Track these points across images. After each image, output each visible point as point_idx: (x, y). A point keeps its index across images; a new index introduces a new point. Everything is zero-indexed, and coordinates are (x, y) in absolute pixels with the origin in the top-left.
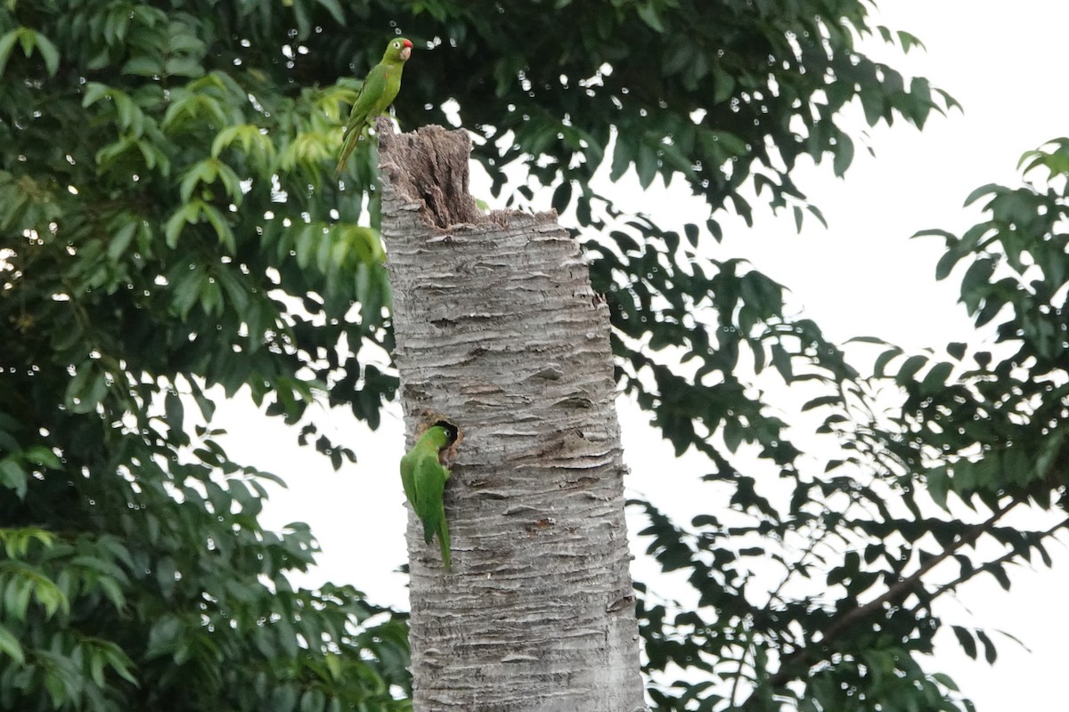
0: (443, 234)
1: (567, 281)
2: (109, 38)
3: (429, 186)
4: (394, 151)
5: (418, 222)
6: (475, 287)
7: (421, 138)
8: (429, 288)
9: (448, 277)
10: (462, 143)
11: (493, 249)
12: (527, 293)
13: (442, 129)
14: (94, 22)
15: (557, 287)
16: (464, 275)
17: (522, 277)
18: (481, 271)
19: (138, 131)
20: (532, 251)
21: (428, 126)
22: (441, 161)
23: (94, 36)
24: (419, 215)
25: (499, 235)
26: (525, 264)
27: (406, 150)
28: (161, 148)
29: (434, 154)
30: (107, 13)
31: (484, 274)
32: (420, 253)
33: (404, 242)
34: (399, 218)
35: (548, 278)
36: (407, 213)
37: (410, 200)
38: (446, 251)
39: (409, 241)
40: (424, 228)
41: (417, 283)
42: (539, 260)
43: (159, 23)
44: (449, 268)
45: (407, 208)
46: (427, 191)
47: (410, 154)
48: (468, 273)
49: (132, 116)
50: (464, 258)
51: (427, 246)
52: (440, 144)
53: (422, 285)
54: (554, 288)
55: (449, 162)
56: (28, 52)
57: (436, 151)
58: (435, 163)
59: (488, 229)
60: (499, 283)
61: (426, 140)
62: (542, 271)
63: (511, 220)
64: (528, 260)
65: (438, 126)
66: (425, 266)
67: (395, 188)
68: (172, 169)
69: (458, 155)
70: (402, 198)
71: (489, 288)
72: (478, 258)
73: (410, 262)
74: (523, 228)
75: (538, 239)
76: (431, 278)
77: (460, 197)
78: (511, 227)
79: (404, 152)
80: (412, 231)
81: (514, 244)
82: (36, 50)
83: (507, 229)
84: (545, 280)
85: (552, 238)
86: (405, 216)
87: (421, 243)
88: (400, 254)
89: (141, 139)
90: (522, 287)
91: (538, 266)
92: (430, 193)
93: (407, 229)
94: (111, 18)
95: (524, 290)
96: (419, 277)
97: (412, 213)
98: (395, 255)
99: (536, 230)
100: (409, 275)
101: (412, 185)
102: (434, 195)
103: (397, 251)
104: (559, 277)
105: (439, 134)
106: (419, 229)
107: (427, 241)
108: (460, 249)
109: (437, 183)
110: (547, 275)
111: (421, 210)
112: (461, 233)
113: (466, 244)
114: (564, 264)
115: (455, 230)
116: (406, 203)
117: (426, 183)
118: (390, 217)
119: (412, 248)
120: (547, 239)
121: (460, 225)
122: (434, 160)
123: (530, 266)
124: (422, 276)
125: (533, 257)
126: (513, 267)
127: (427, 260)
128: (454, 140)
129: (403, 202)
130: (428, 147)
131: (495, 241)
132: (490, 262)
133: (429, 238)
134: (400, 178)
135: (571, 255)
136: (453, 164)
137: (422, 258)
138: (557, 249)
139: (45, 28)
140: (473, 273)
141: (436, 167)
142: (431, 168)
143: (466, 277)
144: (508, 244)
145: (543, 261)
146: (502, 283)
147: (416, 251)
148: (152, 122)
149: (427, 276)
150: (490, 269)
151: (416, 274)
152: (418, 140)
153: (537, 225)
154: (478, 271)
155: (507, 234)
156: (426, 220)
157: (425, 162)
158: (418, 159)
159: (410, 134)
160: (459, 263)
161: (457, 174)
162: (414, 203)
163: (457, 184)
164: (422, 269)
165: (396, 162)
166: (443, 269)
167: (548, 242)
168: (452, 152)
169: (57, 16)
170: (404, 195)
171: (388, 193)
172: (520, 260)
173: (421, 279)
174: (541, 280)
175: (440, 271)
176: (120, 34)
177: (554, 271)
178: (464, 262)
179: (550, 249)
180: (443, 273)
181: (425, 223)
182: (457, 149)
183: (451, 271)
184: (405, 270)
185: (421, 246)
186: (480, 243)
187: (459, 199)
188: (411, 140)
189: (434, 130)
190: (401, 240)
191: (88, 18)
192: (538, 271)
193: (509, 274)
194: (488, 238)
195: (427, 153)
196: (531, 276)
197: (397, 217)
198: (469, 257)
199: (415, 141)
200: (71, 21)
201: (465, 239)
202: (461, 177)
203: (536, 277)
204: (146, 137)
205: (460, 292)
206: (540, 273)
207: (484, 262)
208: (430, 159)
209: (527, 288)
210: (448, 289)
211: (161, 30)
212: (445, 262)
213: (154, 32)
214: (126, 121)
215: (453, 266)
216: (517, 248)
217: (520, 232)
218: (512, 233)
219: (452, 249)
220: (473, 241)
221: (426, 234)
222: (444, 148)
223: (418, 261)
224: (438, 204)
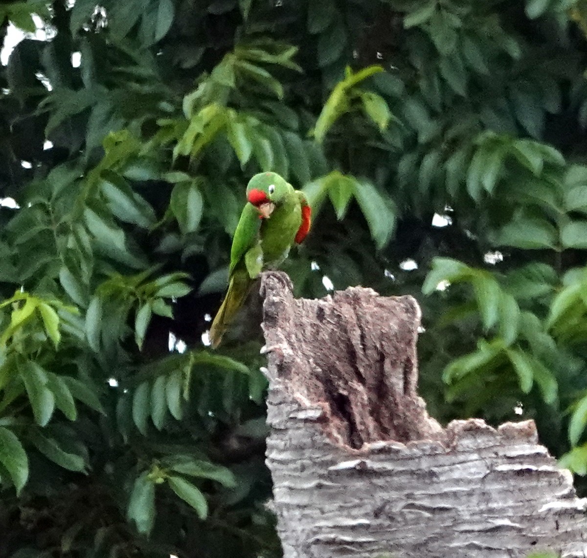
0: (353, 457)
1: (550, 535)
2: (473, 191)
3: (346, 383)
4: (290, 326)
5: (318, 438)
6: (403, 542)
7: (336, 307)
8: (331, 542)
9: (361, 526)
10: (404, 316)
11: (433, 482)
12: (486, 552)
13: (373, 293)
14: (453, 165)
15: (534, 543)
16: (387, 523)
17: (476, 528)
18: (412, 516)
19: (511, 334)
20: (494, 487)
21: (351, 288)
22: (369, 344)
23: (452, 188)
24: (318, 426)
25: (442, 460)
26: (483, 507)
27: (313, 325)
28: (546, 361)
29: (358, 332)
30: (474, 149)
31: (417, 521)
32: (320, 486)
33: (295, 470)
34: (290, 432)
35: (520, 530)
36: (301, 425)
37: (306, 402)
38: (359, 484)
39: (303, 468)
40: (326, 448)
41: (315, 533)
42: (505, 500)
43: (549, 167)
44: (362, 511)
45: (302, 415)
46: (341, 391)
47: (318, 332)
48: (391, 518)
49: (500, 311)
50: (385, 495)
51: (330, 476)
52: (368, 318)
53: (321, 537)
54: (527, 546)
55: (382, 345)
56: (341, 212)
57: (360, 327)
58: (358, 347)
59: (423, 450)
60: (441, 537)
61: (347, 311)
62: (509, 517)
63: (461, 437)
64: (488, 501)
65: (366, 289)
66: (327, 507)
67: (284, 383)
68: (560, 391)
69: (396, 335)
70: (295, 401)
71: (425, 543)
72: (409, 496)
73: (304, 500)
74: (479, 450)
75: (504, 467)
76: (335, 527)
77: (398, 400)
78: (460, 449)
79: (309, 329)
80: (308, 453)
81: (465, 475)
82: (354, 206)
83: (454, 451)
84: (514, 533)
85: (525, 467)
86: (298, 428)
87: (322, 472)
88: (291, 489)
89: (514, 346)
90: (476, 542)
91: (503, 510)
92: (345, 393)
93: (300, 448)
94: (477, 160)
95: (479, 548)
96: (317, 524)
97: (308, 424)
98: (284, 490)
99: (501, 454)
100: (304, 521)
101: (314, 381)
102: (352, 397)
103: (286, 483)
104: (536, 529)
105: (368, 302)
106: (319, 449)
107: (332, 468)
108: (380, 482)
109: (361, 379)
110: (517, 525)
111: (323, 420)
112: (382, 456)
113: (389, 473)
114: (544, 508)
115: (373, 452)
116: (300, 409)
117: (341, 377)
118: (278, 431)
119: (308, 479)
120: (518, 467)
121: (381, 444)
122: (356, 341)
123: (491, 511)
124: (322, 523)
125: (494, 496)
126: (464, 510)
127: (332, 497)
128: (391, 310)
129: (295, 406)
130: (347, 322)
131: (435, 469)
132: (426, 503)
133: (333, 462)
134: (293, 370)
135: (559, 494)
136: (388, 348)
137: (323, 495)
138: (534, 484)
139: (381, 174)
140: (400, 519)
141: (360, 353)
142: (352, 355)
143: (389, 526)
144: (456, 475)
145: (511, 503)
146: (446, 535)
147: (313, 483)
148: (532, 318)
149: (330, 524)
150: (427, 514)
151: (314, 520)
152: (333, 310)
153: (502, 445)
154: (410, 517)
155: (453, 459)
156: (329, 435)
157: (342, 346)
158: (331, 339)
159: (321, 302)
160: (379, 504)
161: (393, 364)
162: (311, 409)
163: (394, 380)
164: (323, 512)
165: (291, 344)
166: (355, 512)
167: (520, 473)
168: (386, 330)
169: (399, 156)
170: (297, 395)
171: (275, 392)
172: (475, 500)
173: (320, 528)
174: (509, 534)
175: (350, 516)
176: (489, 183)
177: (529, 519)
178: (388, 502)
179: (523, 485)
180: (355, 518)
181: (327, 441)
182: (394, 326)
183: (366, 515)
184: (297, 513)
185: (321, 476)
186: (412, 473)
187: (396, 404)
188: (321, 310)
189: (360, 295)
190: (292, 466)
191: (444, 159)
192: (503, 518)
193: (456, 522)
194: (425, 465)
195: (346, 331)
196: (489, 526)
197: (286, 429)
198: (394, 495)
199: (327, 312)
200: (418, 164)
201: (389, 466)
202: (401, 370)
203: (498, 529)
204: (523, 344)
205: (378, 550)
206: (506, 522)
207: (418, 503)
208: (349, 340)
209: (484, 545)
210: (361, 545)
211: (555, 180)
212: (357, 501)
213: (542, 180)
214: (490, 318)
215: (369, 508)
216: (470, 482)
217: (475, 456)
218: (461, 458)
219: (368, 481)
220: (401, 469)
221: (329, 457)
222: (374, 324)
223: (316, 499)
224: (356, 411)
